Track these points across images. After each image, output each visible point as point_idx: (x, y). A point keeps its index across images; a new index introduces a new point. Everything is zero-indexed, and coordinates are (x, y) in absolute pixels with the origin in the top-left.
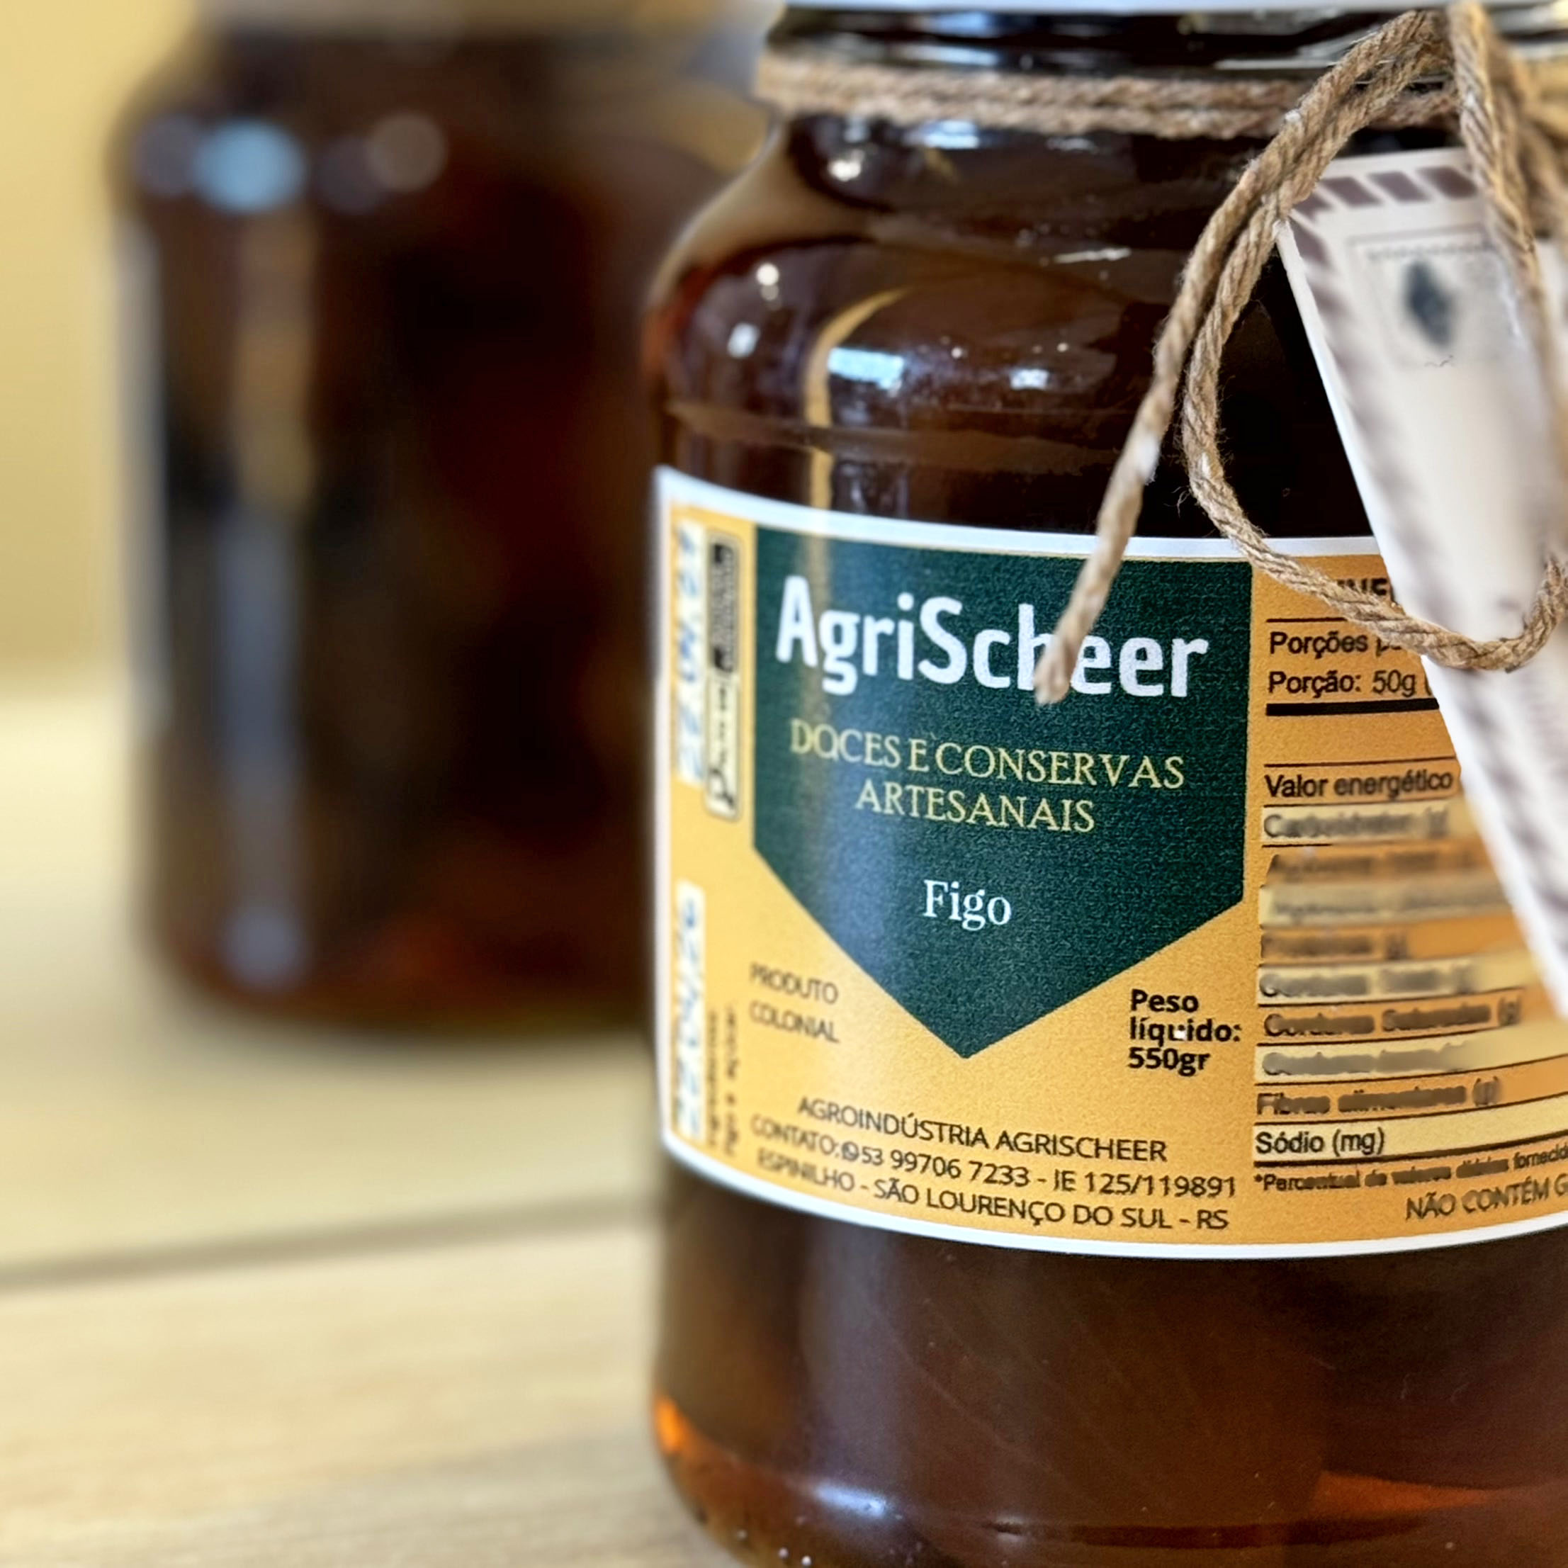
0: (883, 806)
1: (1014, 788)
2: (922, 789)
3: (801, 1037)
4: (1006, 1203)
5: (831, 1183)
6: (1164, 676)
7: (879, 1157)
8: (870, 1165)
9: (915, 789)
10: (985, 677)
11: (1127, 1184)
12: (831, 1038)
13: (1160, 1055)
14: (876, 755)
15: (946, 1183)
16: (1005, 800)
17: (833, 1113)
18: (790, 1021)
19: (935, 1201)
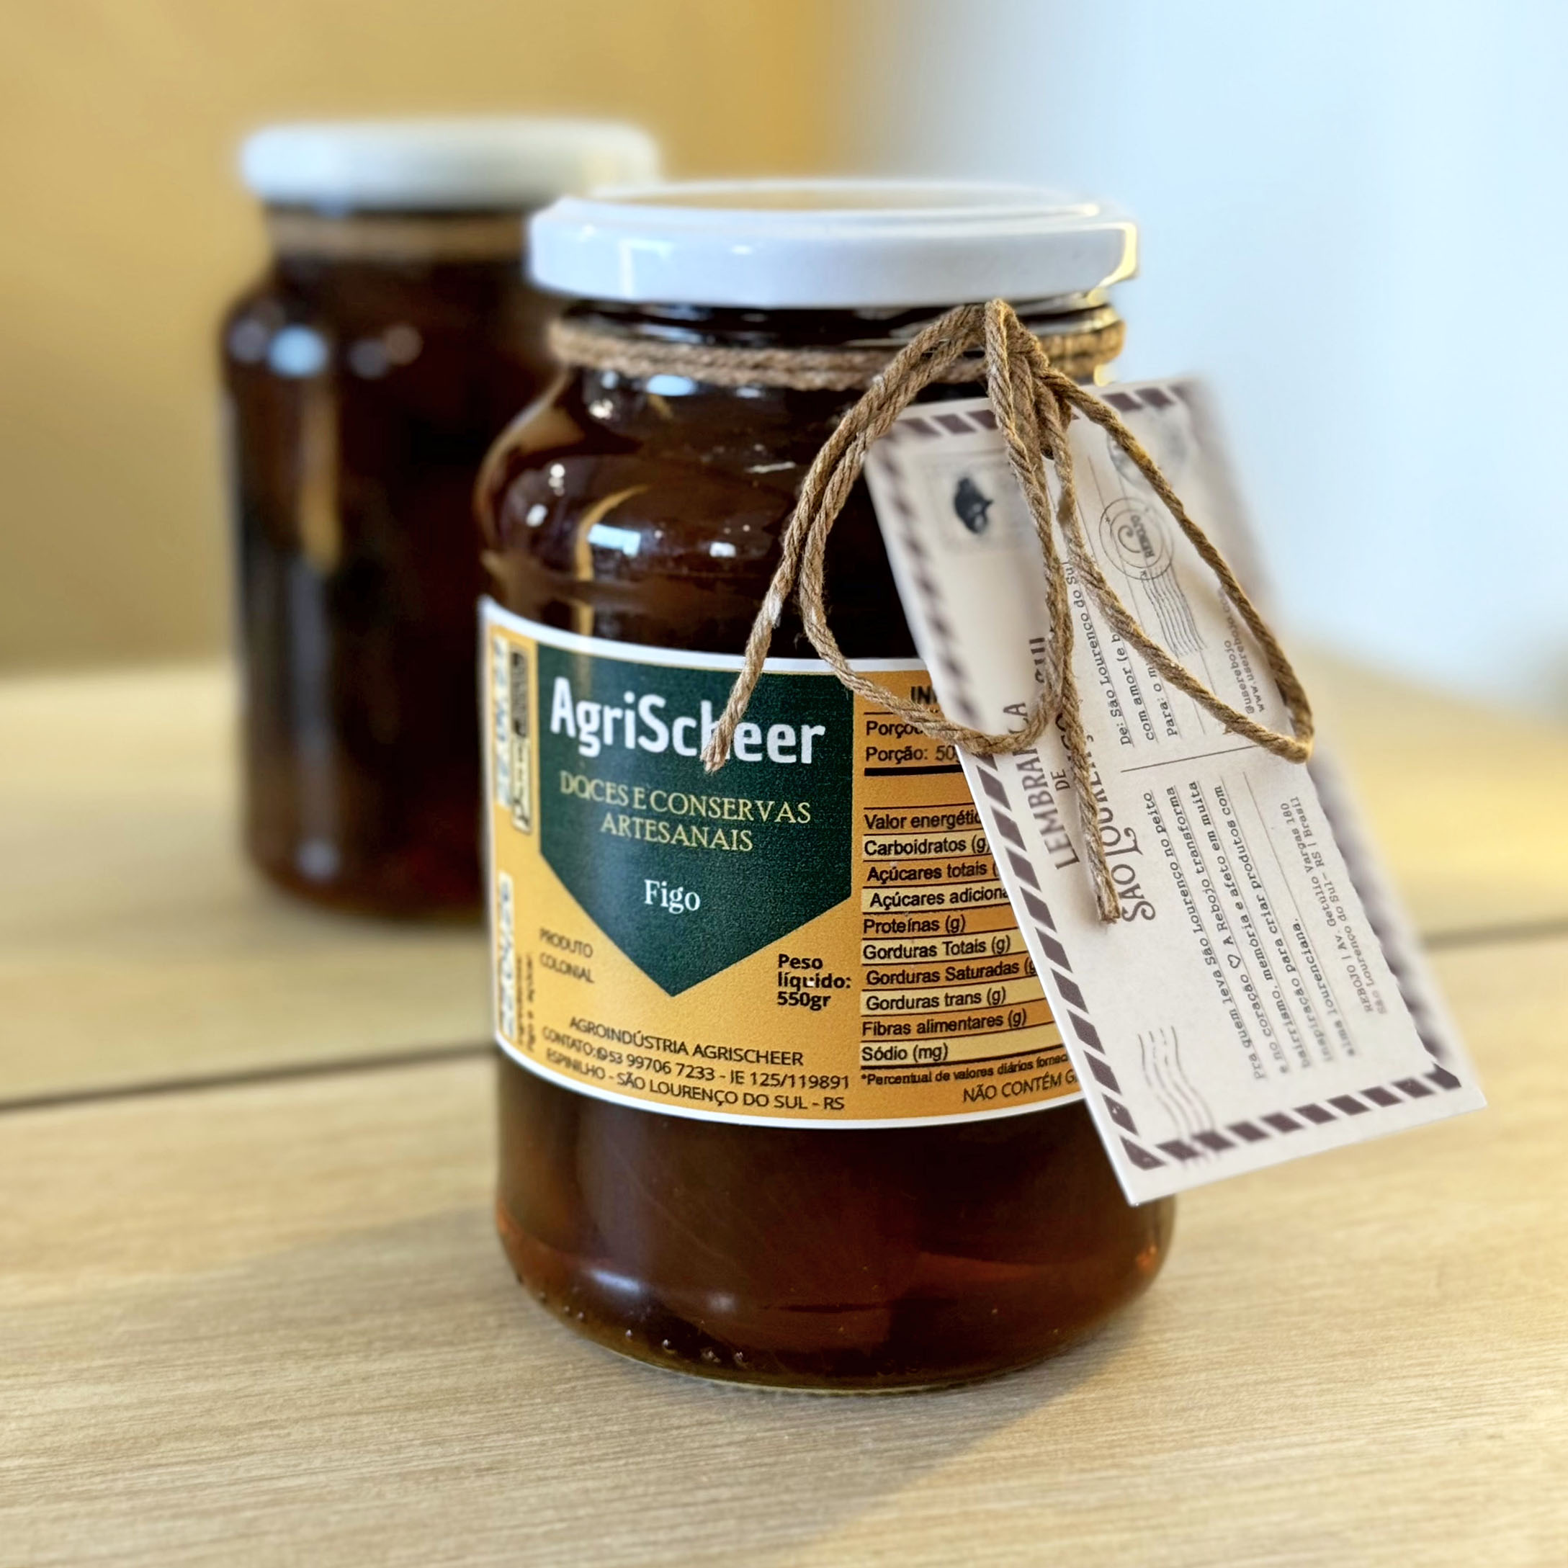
0: (618, 830)
1: (701, 822)
2: (642, 820)
3: (569, 979)
4: (700, 1091)
5: (590, 1073)
6: (796, 750)
7: (620, 1058)
8: (614, 1064)
9: (638, 820)
10: (681, 749)
11: (778, 1080)
12: (589, 980)
13: (798, 996)
14: (613, 797)
15: (661, 1077)
16: (694, 829)
17: (590, 1029)
18: (564, 968)
19: (655, 1088)
